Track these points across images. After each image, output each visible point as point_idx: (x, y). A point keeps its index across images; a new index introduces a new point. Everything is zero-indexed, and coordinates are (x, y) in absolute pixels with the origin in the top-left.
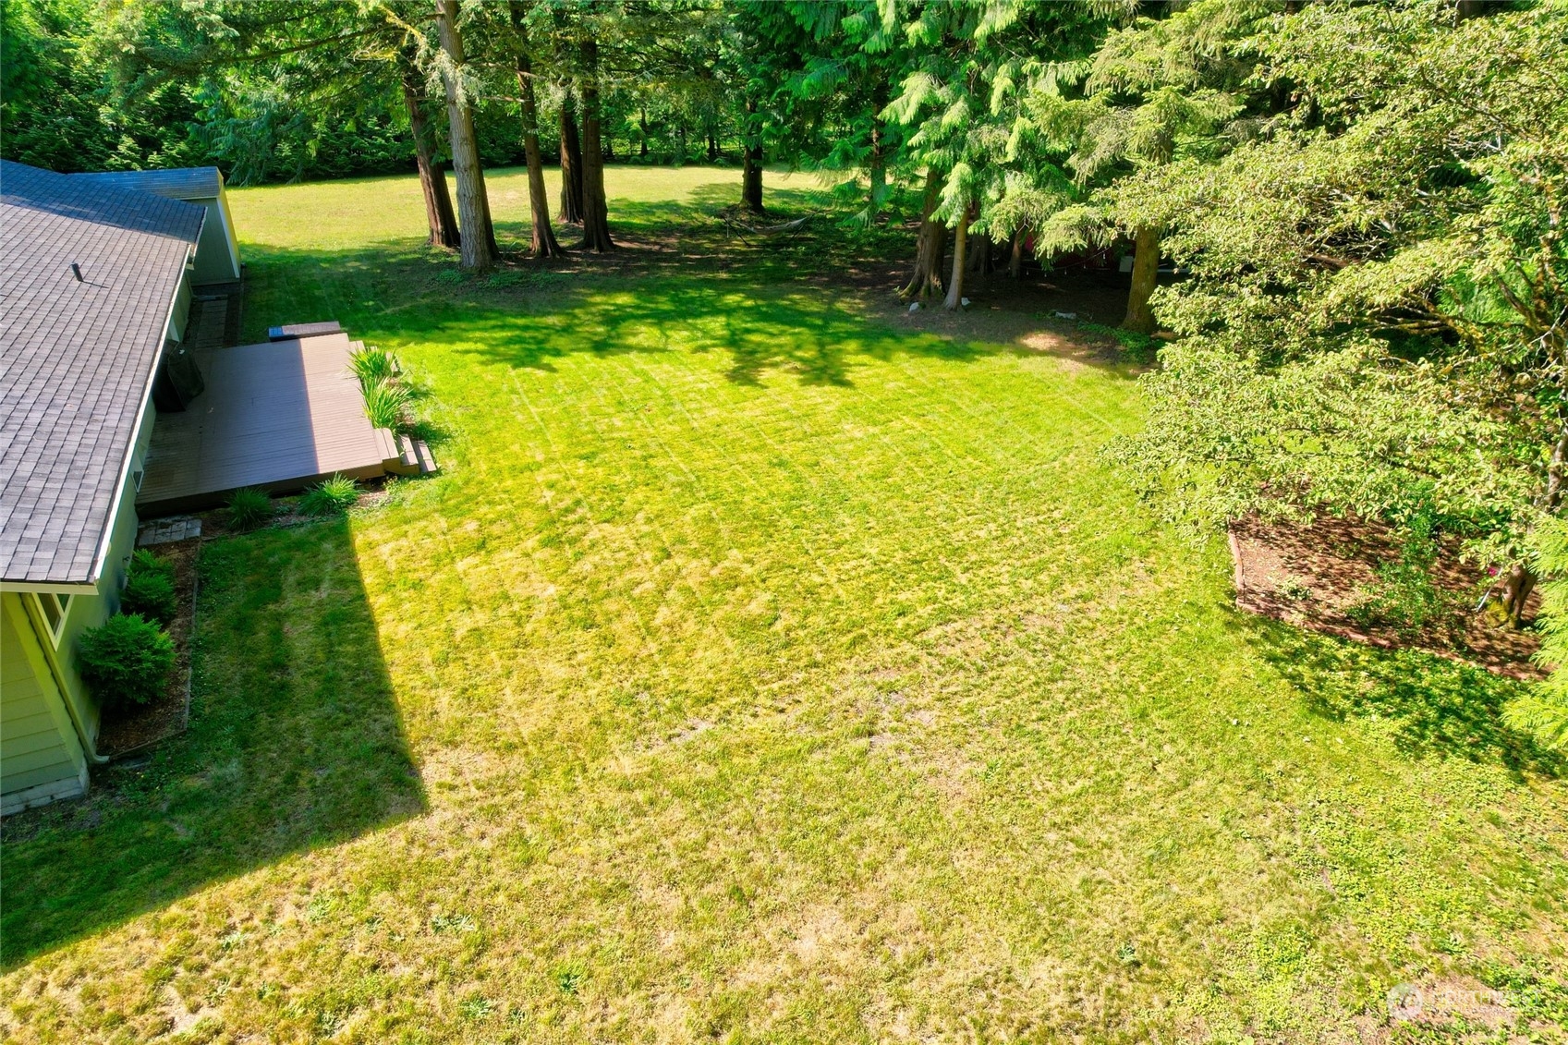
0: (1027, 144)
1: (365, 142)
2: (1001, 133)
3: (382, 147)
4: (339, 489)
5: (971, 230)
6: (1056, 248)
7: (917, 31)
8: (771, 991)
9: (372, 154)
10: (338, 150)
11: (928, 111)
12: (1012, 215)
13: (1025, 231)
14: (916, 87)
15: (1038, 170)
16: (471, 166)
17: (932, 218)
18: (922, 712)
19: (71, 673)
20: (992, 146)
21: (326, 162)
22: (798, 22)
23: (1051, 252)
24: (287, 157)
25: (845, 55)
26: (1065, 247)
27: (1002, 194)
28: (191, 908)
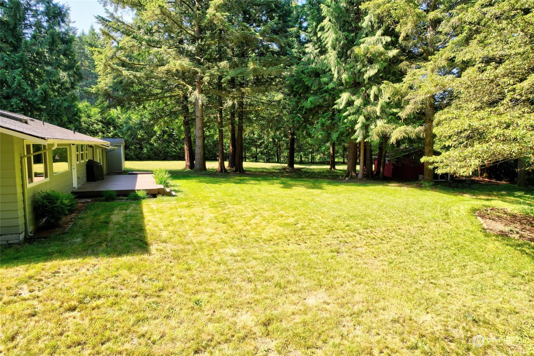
0: (383, 111)
1: (169, 150)
2: (373, 108)
3: (175, 152)
4: (140, 194)
5: (365, 140)
6: (396, 140)
7: (345, 77)
8: (293, 314)
9: (171, 154)
10: (161, 152)
11: (350, 103)
12: (380, 131)
13: (385, 137)
14: (345, 96)
15: (388, 118)
16: (201, 137)
17: (352, 138)
18: (359, 248)
19: (30, 202)
20: (371, 111)
21: (157, 155)
22: (306, 83)
23: (394, 142)
24: (145, 153)
25: (321, 94)
26: (399, 138)
27: (376, 126)
28: (45, 265)
